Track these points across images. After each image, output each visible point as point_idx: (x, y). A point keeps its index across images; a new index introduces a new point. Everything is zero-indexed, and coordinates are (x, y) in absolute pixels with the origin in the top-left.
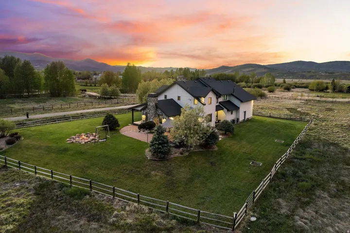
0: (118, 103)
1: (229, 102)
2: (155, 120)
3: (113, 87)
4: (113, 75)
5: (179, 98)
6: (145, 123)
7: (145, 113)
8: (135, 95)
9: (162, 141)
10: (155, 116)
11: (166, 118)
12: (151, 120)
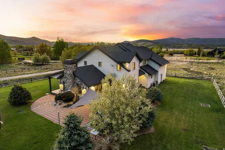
0: (47, 69)
1: (148, 66)
2: (74, 91)
3: (45, 55)
4: (46, 46)
5: (100, 64)
6: (63, 94)
7: (62, 81)
8: (59, 62)
9: (77, 141)
10: (73, 86)
11: (86, 88)
12: (69, 90)
